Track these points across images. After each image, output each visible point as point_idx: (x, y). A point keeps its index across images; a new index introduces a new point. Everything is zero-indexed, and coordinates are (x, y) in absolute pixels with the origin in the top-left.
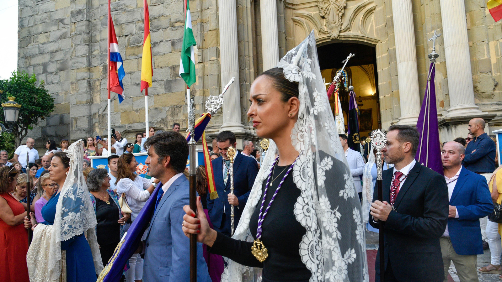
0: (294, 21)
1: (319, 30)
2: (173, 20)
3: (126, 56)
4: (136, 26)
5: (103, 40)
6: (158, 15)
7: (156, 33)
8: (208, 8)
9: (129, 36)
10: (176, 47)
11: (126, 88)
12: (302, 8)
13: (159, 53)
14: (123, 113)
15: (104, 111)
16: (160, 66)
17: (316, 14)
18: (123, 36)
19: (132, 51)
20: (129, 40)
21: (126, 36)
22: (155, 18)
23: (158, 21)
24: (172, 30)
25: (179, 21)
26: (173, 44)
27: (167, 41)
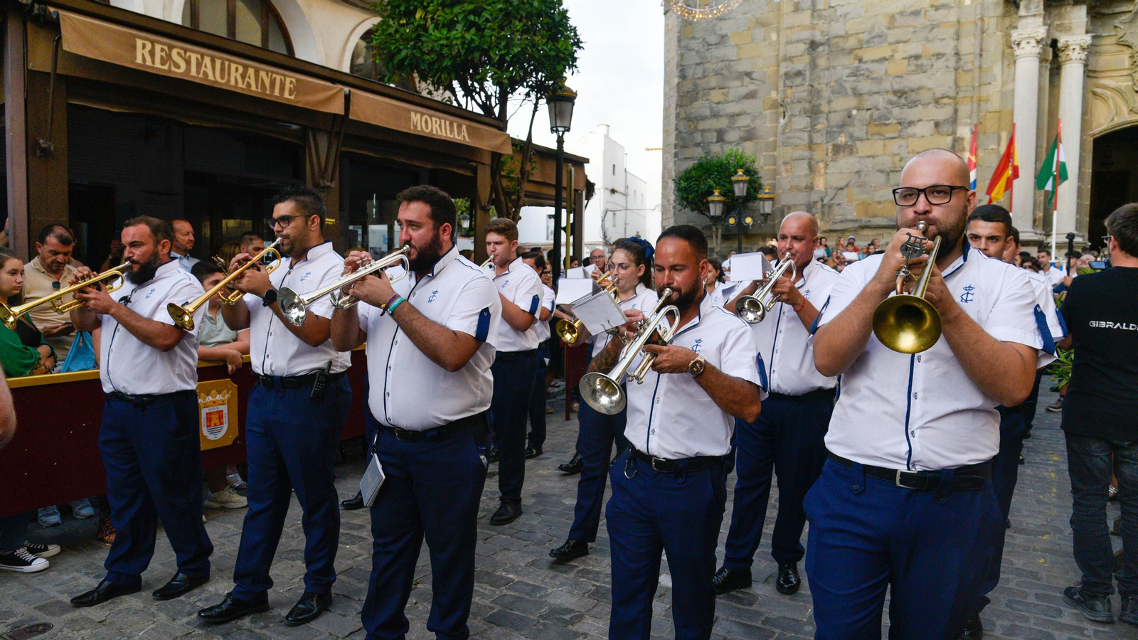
0: (1095, 94)
1: (1131, 108)
2: (938, 95)
3: (867, 135)
4: (883, 98)
5: (834, 112)
6: (916, 87)
7: (913, 109)
8: (990, 84)
9: (872, 110)
10: (940, 130)
11: (866, 175)
12: (1107, 77)
13: (915, 134)
14: (858, 204)
15: (831, 200)
16: (916, 150)
17: (1128, 86)
18: (863, 109)
19: (876, 129)
20: (871, 115)
21: (868, 110)
22: (912, 91)
23: (917, 94)
24: (937, 108)
25: (947, 97)
26: (937, 125)
27: (928, 121)
